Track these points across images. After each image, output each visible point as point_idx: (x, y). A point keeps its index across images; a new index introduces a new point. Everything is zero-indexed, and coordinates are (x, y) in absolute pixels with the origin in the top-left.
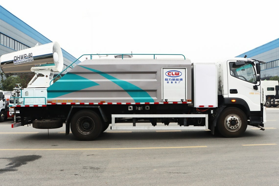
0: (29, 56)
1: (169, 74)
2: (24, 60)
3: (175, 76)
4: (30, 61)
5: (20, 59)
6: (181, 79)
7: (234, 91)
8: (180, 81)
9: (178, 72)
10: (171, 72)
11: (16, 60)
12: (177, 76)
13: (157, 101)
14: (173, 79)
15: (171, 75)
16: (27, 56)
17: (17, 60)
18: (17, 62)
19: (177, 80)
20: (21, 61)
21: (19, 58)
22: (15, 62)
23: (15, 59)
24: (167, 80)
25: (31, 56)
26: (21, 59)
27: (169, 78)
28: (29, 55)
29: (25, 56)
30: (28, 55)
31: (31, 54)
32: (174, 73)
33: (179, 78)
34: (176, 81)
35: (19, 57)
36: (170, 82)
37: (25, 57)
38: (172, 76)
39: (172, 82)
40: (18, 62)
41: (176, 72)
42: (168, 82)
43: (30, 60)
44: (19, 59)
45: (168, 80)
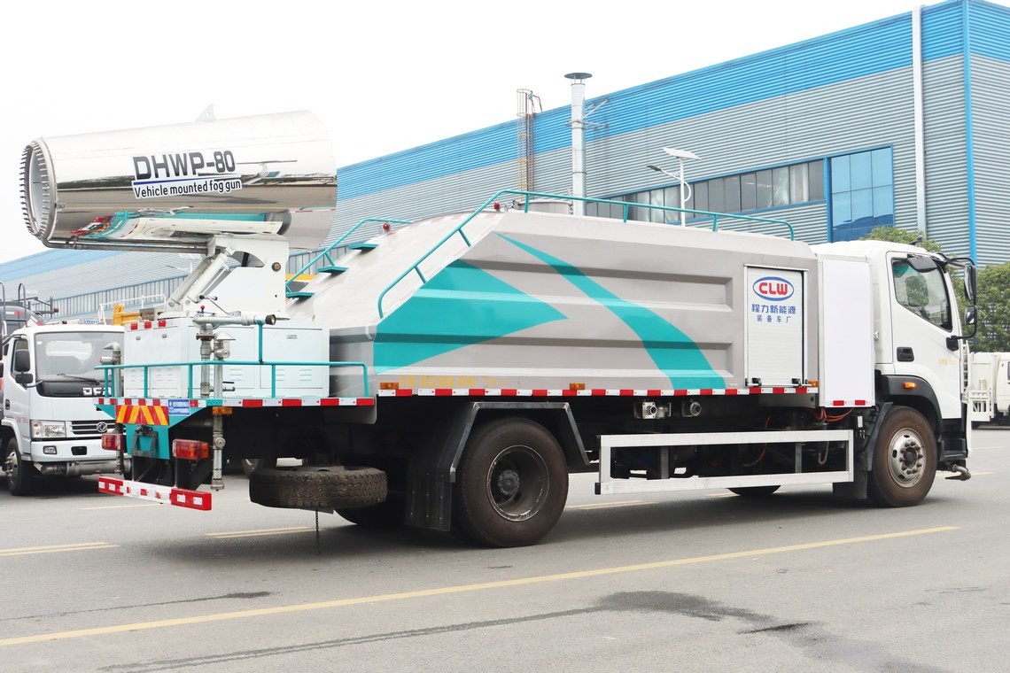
0: (220, 166)
1: (764, 288)
2: (192, 183)
3: (777, 296)
4: (225, 189)
5: (168, 175)
6: (793, 309)
7: (905, 355)
8: (790, 315)
9: (784, 283)
10: (768, 282)
11: (148, 176)
12: (782, 296)
13: (732, 386)
14: (772, 307)
15: (766, 292)
16: (210, 165)
17: (153, 178)
18: (150, 186)
19: (783, 310)
20: (177, 184)
21: (165, 165)
22: (143, 187)
23: (143, 171)
24: (758, 311)
25: (230, 165)
26: (177, 174)
27: (762, 302)
28: (218, 162)
29: (197, 161)
30: (209, 158)
31: (228, 157)
32: (774, 288)
33: (787, 303)
34: (779, 314)
35: (160, 160)
36: (765, 317)
37: (195, 167)
38: (769, 295)
39: (769, 319)
40: (157, 186)
41: (780, 283)
42: (760, 318)
43: (224, 183)
44: (162, 172)
45: (761, 308)
